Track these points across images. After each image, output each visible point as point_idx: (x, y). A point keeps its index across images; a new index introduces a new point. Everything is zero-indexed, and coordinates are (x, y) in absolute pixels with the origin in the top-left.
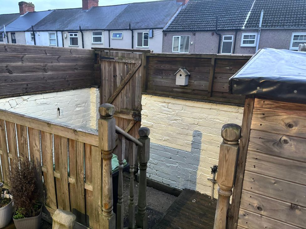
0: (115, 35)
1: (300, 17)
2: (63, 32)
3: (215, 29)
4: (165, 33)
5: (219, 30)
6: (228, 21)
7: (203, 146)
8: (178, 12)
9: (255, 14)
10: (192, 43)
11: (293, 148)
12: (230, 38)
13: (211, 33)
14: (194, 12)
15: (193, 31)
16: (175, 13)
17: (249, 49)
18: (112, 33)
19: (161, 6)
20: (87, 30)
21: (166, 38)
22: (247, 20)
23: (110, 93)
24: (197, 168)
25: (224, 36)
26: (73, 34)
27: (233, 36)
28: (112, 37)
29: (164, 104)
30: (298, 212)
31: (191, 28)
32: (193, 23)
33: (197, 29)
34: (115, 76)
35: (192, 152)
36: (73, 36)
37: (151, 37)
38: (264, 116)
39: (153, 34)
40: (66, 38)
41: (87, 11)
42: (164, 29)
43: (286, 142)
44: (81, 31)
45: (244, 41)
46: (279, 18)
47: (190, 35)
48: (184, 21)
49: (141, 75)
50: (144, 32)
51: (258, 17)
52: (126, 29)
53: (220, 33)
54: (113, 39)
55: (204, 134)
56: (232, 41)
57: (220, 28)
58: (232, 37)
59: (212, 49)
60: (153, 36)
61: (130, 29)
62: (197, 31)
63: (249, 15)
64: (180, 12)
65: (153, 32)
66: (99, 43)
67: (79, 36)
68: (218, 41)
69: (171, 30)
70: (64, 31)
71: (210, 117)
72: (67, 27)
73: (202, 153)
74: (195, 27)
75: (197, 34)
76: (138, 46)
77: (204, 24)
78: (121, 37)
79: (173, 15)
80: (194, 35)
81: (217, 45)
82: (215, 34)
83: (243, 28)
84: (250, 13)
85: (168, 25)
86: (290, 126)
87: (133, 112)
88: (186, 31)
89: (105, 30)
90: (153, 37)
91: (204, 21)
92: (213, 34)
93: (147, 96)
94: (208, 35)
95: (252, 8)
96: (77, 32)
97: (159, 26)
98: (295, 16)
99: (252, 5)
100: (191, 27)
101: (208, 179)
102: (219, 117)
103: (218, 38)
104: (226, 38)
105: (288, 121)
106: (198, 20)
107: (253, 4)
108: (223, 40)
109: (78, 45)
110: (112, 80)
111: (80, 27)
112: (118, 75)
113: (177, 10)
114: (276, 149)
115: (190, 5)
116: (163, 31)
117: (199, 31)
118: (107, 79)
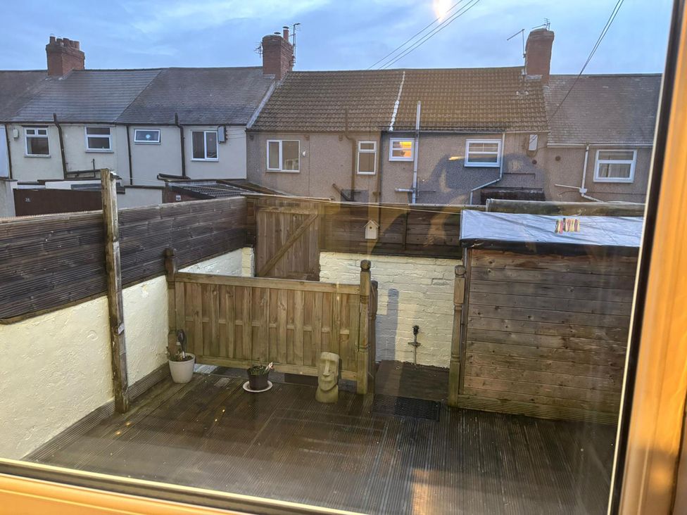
0: (142, 136)
1: (476, 113)
2: (9, 127)
3: (344, 129)
4: (252, 134)
5: (351, 132)
6: (364, 115)
7: (401, 306)
8: (269, 94)
9: (406, 105)
10: (304, 153)
11: (493, 275)
12: (371, 146)
13: (337, 137)
14: (300, 95)
15: (303, 132)
16: (265, 95)
17: (403, 166)
18: (134, 132)
19: (233, 78)
20: (72, 123)
21: (253, 143)
22: (394, 115)
23: (271, 253)
24: (395, 333)
25: (360, 142)
26: (36, 130)
27: (375, 143)
28: (134, 139)
29: (351, 262)
30: (499, 310)
31: (300, 127)
32: (302, 116)
33: (313, 129)
34: (278, 231)
35: (388, 315)
36: (36, 135)
37: (223, 140)
38: (478, 259)
39: (226, 135)
40: (17, 139)
41: (60, 79)
42: (248, 127)
43: (490, 271)
44: (58, 124)
45: (393, 151)
46: (445, 114)
47: (300, 140)
48: (284, 111)
49: (316, 228)
50: (206, 131)
51: (412, 111)
52: (168, 125)
53: (353, 136)
54: (137, 144)
55: (401, 291)
56: (375, 150)
57: (352, 129)
58: (373, 144)
59: (342, 166)
60: (226, 139)
61: (176, 125)
62: (312, 132)
63: (396, 107)
64: (274, 93)
65: (225, 131)
66: (103, 150)
67: (52, 135)
68: (350, 151)
69: (263, 128)
70: (11, 123)
71: (406, 272)
72: (18, 115)
73: (400, 314)
74: (307, 124)
75: (314, 138)
76: (194, 157)
77: (323, 120)
78: (155, 137)
79: (262, 100)
80: (308, 139)
81: (350, 159)
82: (344, 138)
83: (391, 129)
84: (397, 102)
85: (254, 118)
86: (491, 263)
87: (307, 275)
88: (292, 131)
89: (116, 124)
90: (227, 141)
91: (321, 114)
92: (341, 139)
93: (327, 253)
94: (332, 141)
95: (399, 94)
96: (47, 127)
97: (237, 121)
98: (468, 111)
99: (399, 88)
100: (300, 124)
101: (409, 343)
102: (416, 272)
103: (351, 145)
104: (364, 146)
105: (490, 260)
106: (310, 112)
107: (401, 87)
108: (360, 150)
109: (48, 154)
110: (274, 236)
111: (55, 116)
112: (283, 230)
113: (268, 90)
114: (485, 277)
115: (290, 81)
116: (247, 131)
117: (315, 132)
118: (265, 234)
